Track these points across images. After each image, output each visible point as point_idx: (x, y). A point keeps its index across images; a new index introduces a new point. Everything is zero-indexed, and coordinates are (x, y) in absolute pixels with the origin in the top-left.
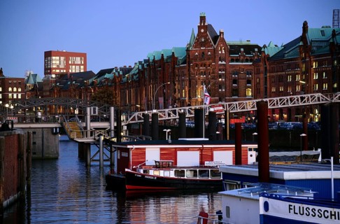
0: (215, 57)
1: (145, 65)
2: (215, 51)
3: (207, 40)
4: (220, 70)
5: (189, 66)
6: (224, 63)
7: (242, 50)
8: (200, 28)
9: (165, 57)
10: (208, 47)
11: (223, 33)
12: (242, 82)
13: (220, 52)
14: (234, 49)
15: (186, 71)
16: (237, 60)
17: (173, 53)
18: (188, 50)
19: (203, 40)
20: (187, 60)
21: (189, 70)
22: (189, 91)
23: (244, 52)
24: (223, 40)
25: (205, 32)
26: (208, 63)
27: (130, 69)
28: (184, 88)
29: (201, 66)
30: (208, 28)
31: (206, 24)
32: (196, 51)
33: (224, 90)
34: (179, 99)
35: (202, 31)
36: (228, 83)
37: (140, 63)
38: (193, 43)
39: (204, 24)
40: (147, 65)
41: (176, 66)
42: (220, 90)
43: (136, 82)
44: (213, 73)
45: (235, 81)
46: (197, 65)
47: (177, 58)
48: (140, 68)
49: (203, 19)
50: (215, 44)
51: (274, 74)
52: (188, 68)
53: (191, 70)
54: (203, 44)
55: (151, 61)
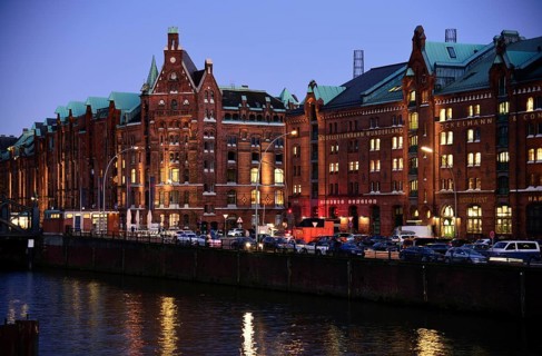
0: (197, 108)
1: (49, 127)
2: (196, 98)
3: (181, 77)
4: (206, 134)
5: (147, 125)
6: (212, 120)
7: (244, 98)
8: (168, 54)
9: (94, 111)
10: (184, 90)
11: (211, 66)
12: (244, 157)
13: (206, 101)
14: (231, 97)
15: (140, 135)
16: (236, 117)
17: (112, 102)
18: (144, 95)
19: (174, 77)
20: (143, 115)
21: (146, 132)
22: (146, 172)
23: (248, 102)
24: (211, 79)
25: (178, 62)
26: (184, 120)
27: (12, 141)
28: (136, 167)
29: (171, 125)
30: (181, 55)
31: (179, 48)
32: (161, 97)
33: (212, 170)
34: (123, 186)
35: (173, 60)
36: (219, 156)
37: (38, 125)
38: (154, 83)
39: (176, 47)
40: (54, 128)
41: (118, 126)
42: (206, 170)
43: (28, 158)
44: (193, 138)
45: (232, 155)
46: (162, 124)
47: (119, 112)
48: (39, 133)
49: (173, 38)
50: (197, 85)
51: (337, 137)
52: (143, 128)
53: (152, 132)
54: (173, 85)
55: (62, 120)
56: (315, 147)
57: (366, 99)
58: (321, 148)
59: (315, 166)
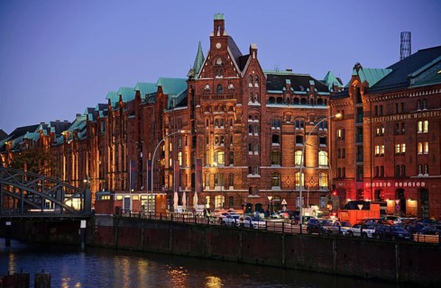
0: (242, 93)
1: (101, 112)
2: (241, 83)
3: (226, 62)
4: (250, 117)
5: (193, 109)
6: (257, 104)
7: (288, 82)
8: (213, 40)
9: (143, 97)
10: (229, 75)
11: (256, 50)
12: (288, 140)
13: (250, 85)
14: (276, 81)
15: (186, 119)
16: (280, 100)
17: (160, 88)
18: (190, 80)
19: (219, 62)
20: (189, 100)
21: (192, 116)
22: (192, 154)
23: (292, 86)
24: (256, 64)
25: (224, 48)
26: (229, 104)
27: (66, 126)
28: (182, 150)
29: (216, 109)
30: (226, 40)
31: (225, 34)
32: (207, 82)
33: (256, 153)
34: (171, 169)
35: (218, 46)
36: (263, 139)
37: (91, 110)
38: (200, 68)
39: (222, 33)
40: (105, 113)
41: (165, 111)
42: (250, 153)
43: (81, 142)
44: (238, 121)
45: (276, 138)
46: (208, 108)
47: (167, 97)
48: (91, 119)
49: (219, 24)
50: (241, 69)
52: (189, 111)
53: (198, 116)
54: (218, 70)
55: (113, 105)
56: (360, 130)
57: (413, 81)
58: (366, 131)
59: (360, 149)
